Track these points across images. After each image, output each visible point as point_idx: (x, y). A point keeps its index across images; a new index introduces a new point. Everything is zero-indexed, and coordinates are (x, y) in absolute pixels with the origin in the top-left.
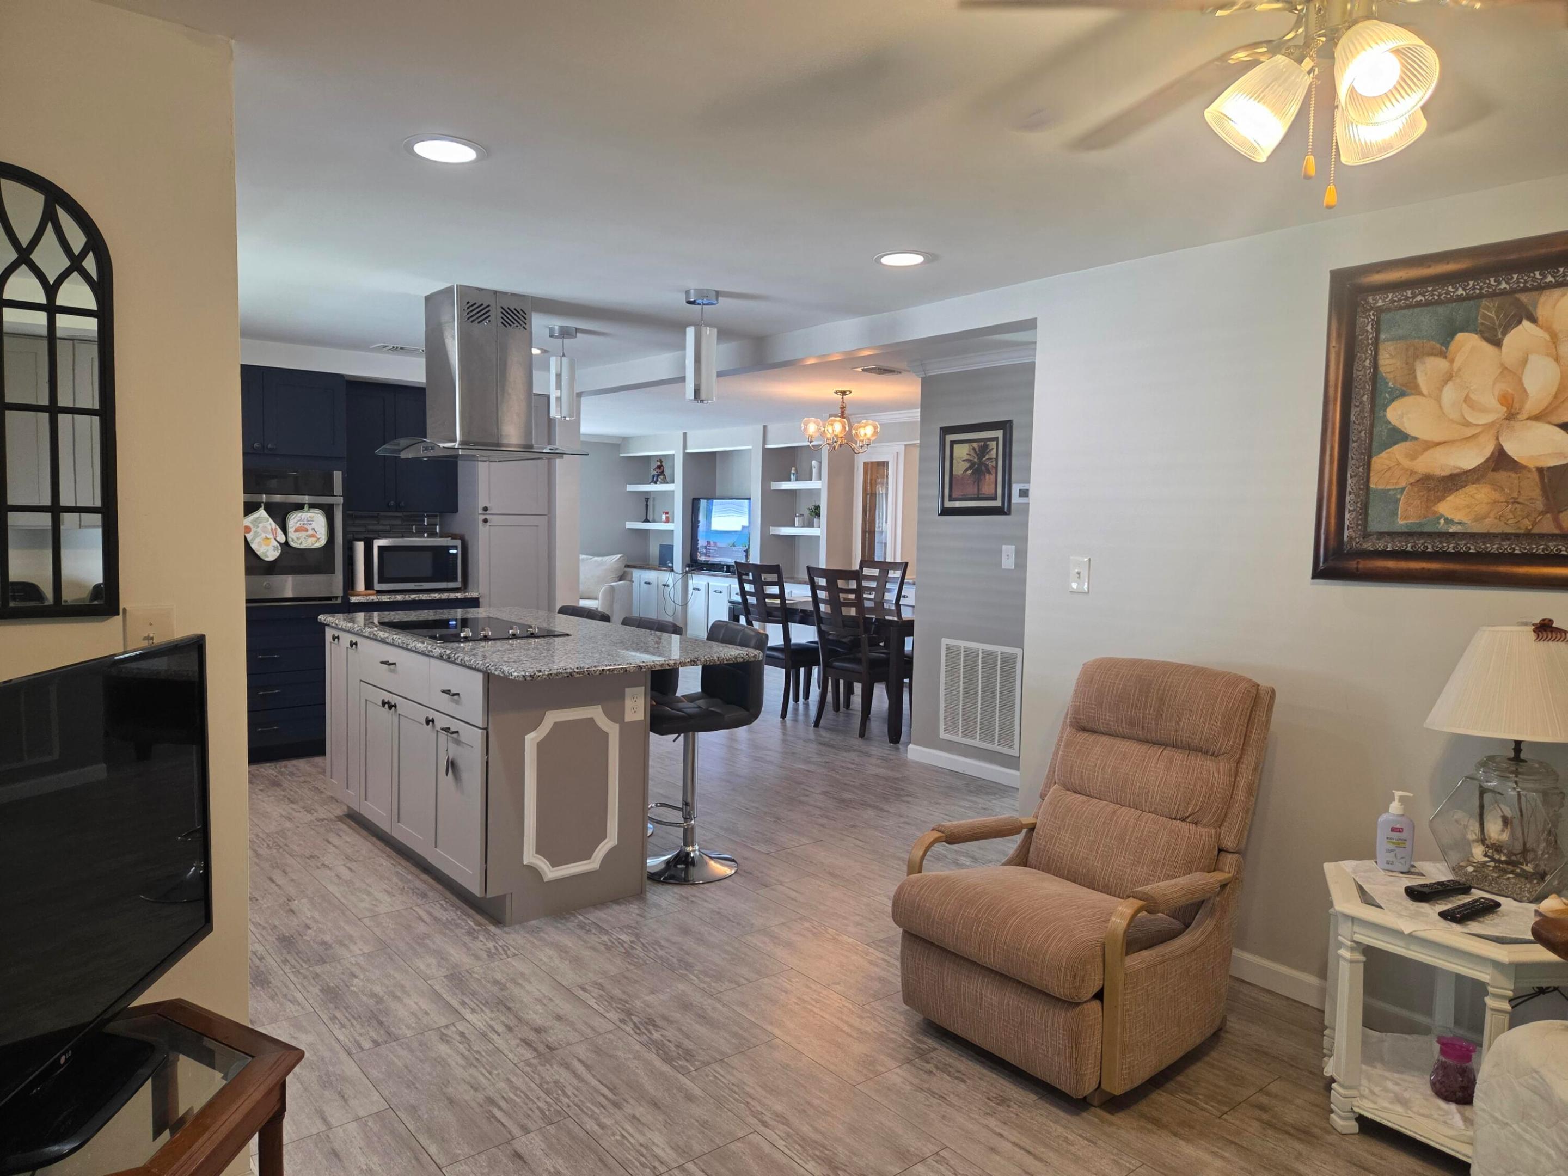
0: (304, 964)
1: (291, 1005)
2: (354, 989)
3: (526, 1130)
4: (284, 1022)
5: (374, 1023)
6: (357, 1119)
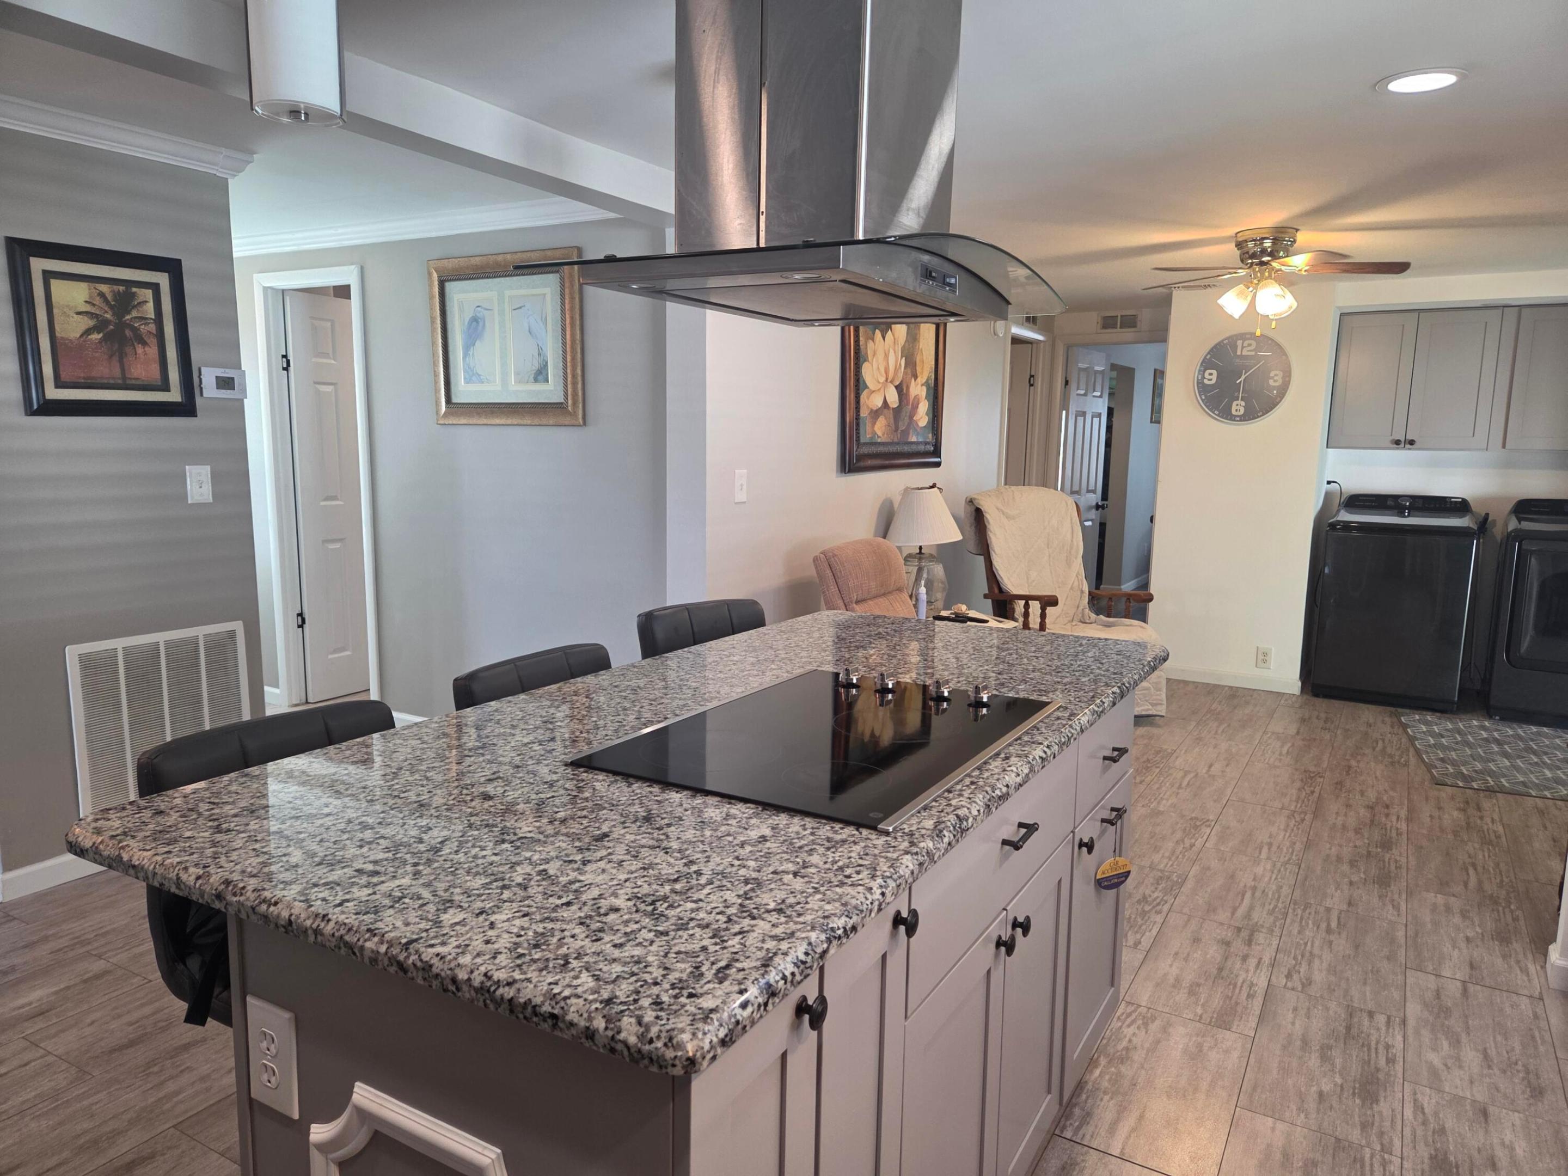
0: (1368, 1156)
1: (1426, 1105)
2: (1339, 1080)
3: (1328, 910)
4: (1447, 1089)
5: (1354, 1031)
6: (1438, 976)
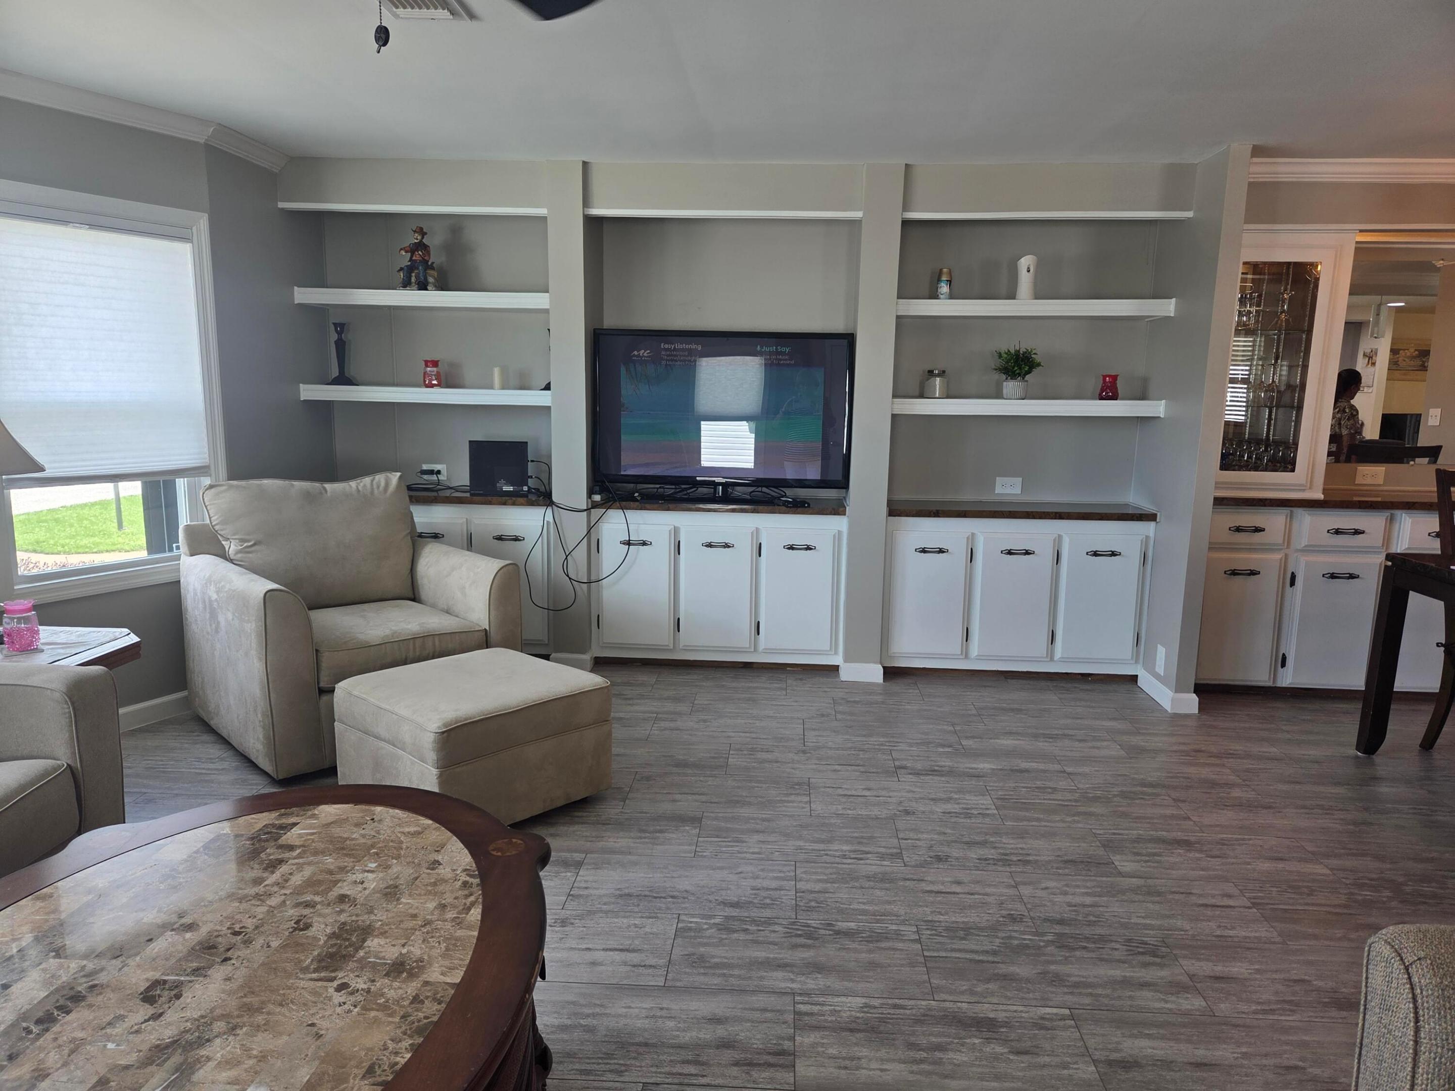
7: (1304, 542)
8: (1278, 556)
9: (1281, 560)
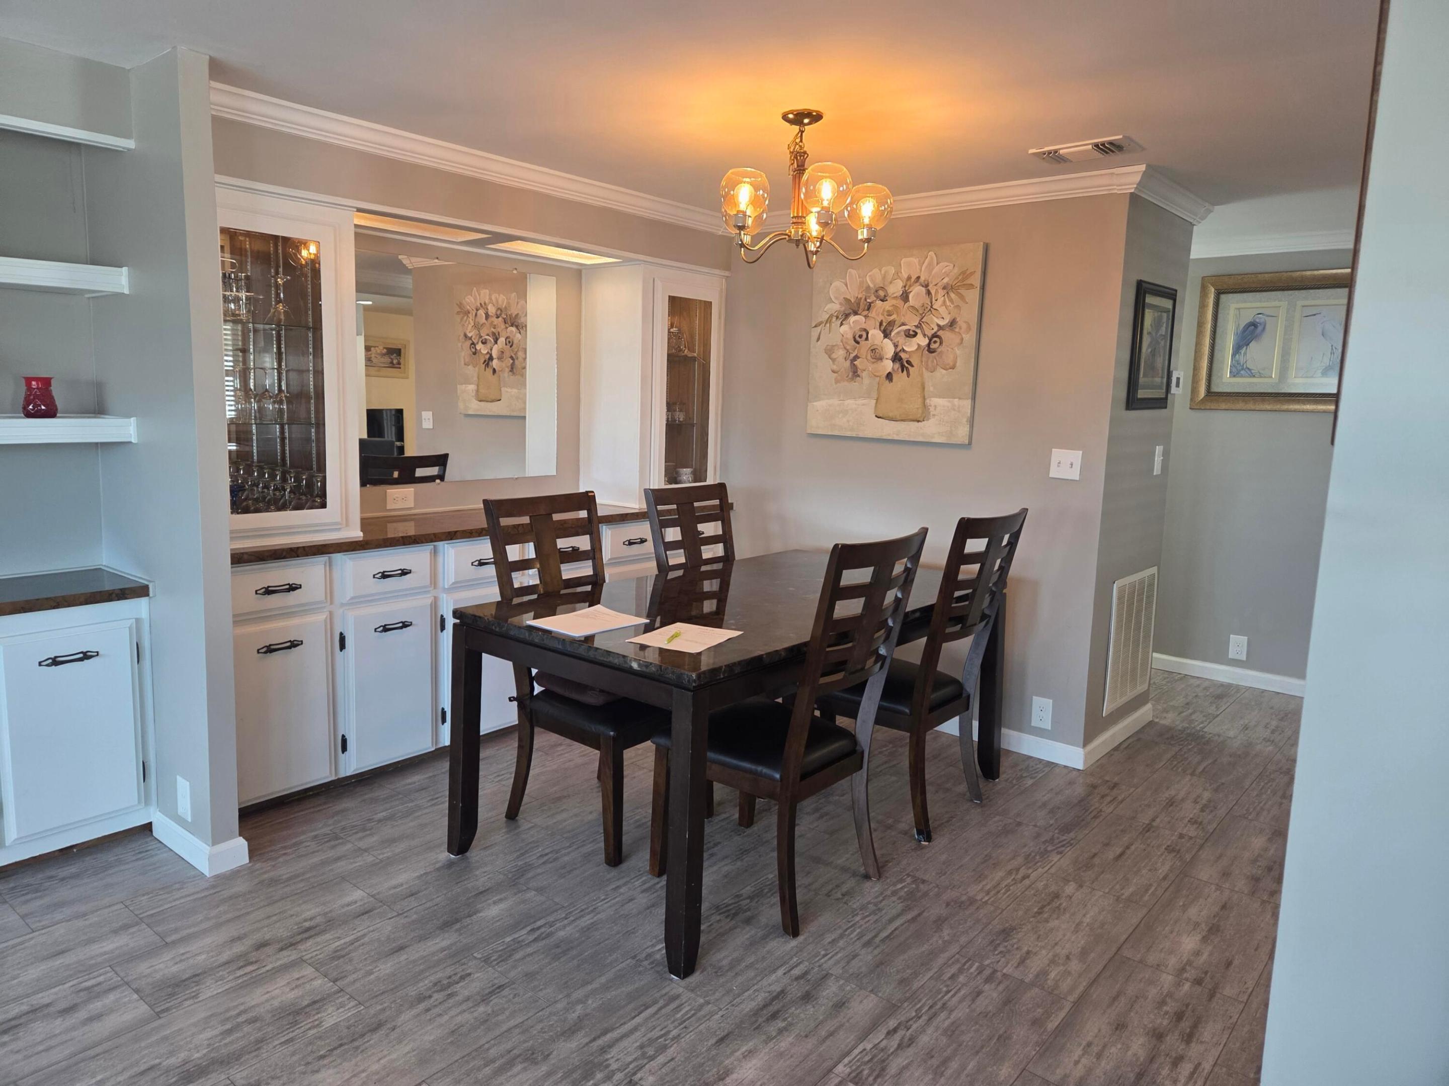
7: (350, 593)
8: (321, 617)
9: (325, 621)
